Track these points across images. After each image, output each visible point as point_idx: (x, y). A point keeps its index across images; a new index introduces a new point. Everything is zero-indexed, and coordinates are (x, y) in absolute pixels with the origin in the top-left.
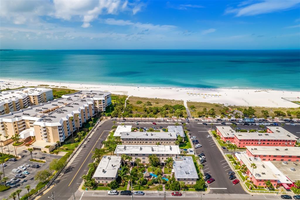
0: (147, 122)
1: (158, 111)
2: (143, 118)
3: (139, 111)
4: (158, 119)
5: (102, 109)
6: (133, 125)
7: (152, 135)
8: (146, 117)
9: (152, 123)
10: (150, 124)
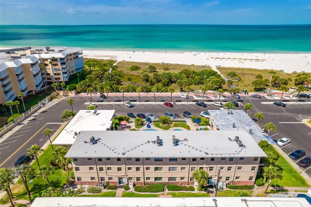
0: (152, 101)
1: (171, 81)
2: (143, 94)
3: (135, 81)
4: (175, 94)
5: (61, 76)
6: (118, 109)
7: (176, 142)
8: (149, 91)
9: (163, 103)
10: (159, 105)
